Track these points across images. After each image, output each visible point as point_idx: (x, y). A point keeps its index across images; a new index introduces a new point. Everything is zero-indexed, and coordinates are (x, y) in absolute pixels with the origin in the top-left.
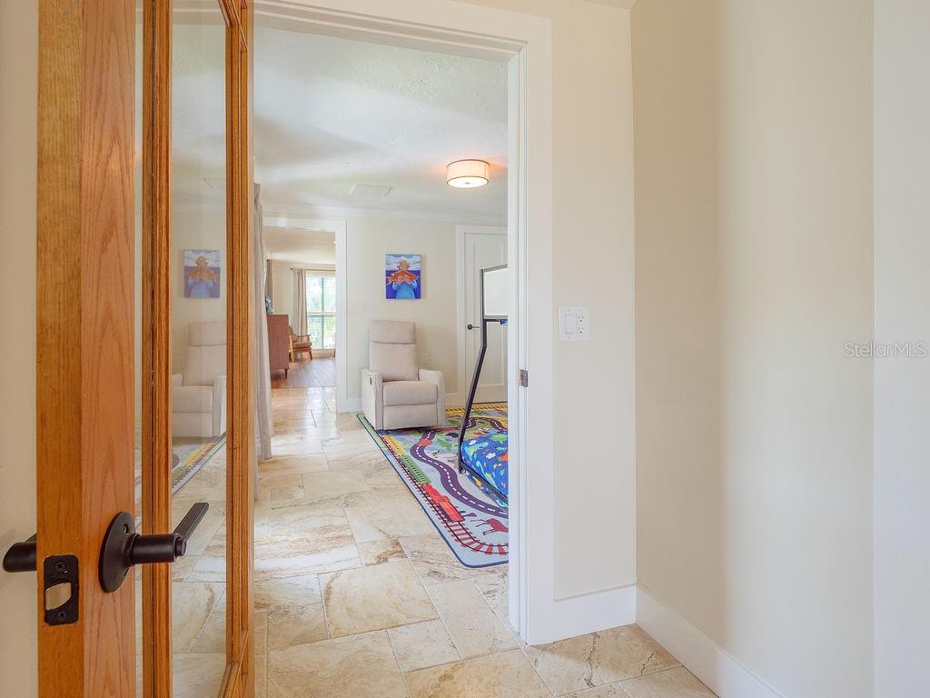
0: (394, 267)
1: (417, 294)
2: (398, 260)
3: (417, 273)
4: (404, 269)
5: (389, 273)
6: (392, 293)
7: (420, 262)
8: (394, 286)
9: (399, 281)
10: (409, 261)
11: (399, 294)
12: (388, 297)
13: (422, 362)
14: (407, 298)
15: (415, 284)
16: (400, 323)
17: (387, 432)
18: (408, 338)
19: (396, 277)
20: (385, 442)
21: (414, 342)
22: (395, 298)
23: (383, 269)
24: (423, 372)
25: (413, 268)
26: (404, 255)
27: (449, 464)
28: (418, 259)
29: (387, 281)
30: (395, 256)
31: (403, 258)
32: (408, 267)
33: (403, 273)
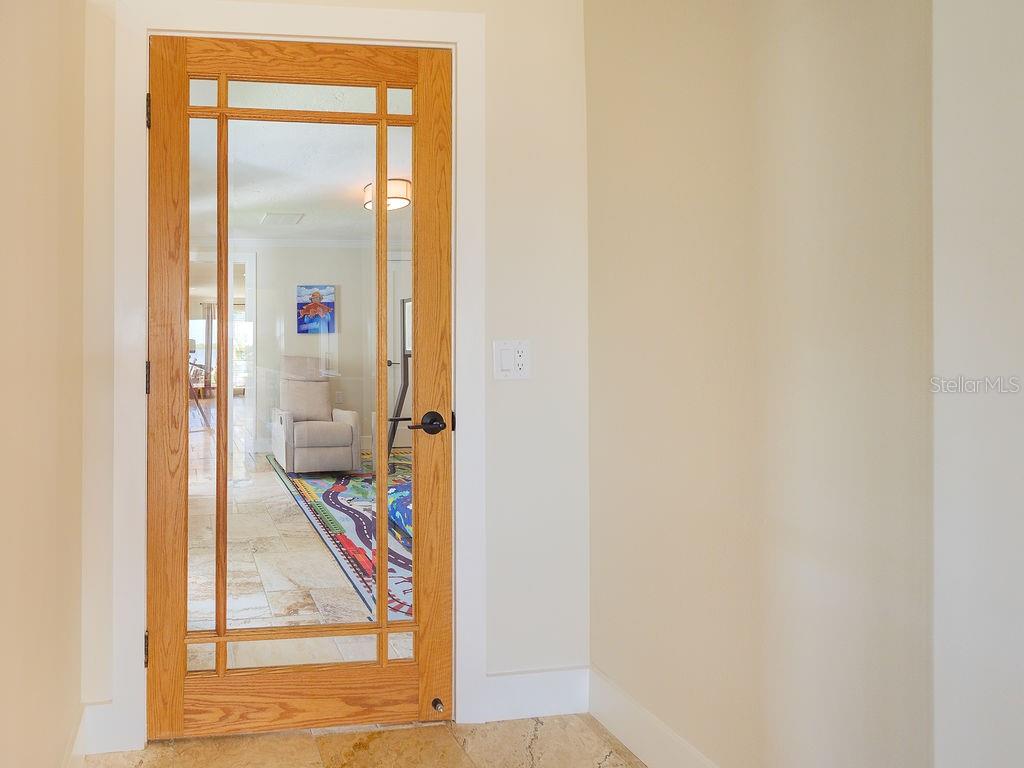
0: (306, 299)
1: (331, 328)
2: (310, 291)
3: (331, 305)
4: (316, 300)
5: (300, 306)
6: (303, 328)
7: (334, 293)
8: (306, 320)
9: (311, 315)
10: (322, 292)
12: (300, 331)
13: (336, 401)
15: (329, 318)
17: (299, 475)
19: (308, 310)
20: (296, 487)
21: (328, 378)
22: (308, 333)
23: (295, 302)
24: (337, 412)
25: (327, 299)
26: (317, 287)
27: (365, 513)
28: (332, 290)
29: (299, 314)
30: (306, 287)
31: (316, 290)
32: (321, 298)
33: (315, 306)
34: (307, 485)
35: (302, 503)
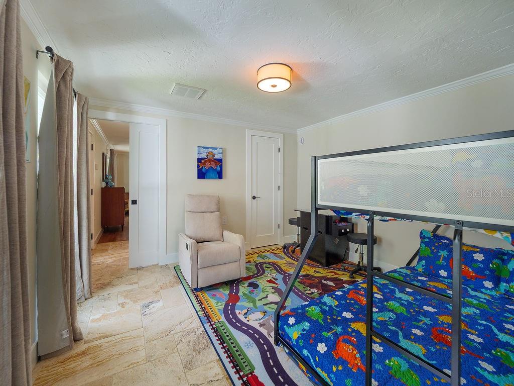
0: (204, 156)
1: (220, 175)
2: (207, 151)
3: (220, 161)
4: (210, 157)
5: (199, 160)
6: (202, 175)
7: (222, 153)
8: (203, 170)
9: (207, 166)
10: (215, 152)
11: (208, 175)
12: (199, 177)
13: (225, 225)
14: (212, 178)
15: (219, 169)
16: (208, 196)
17: (201, 289)
18: (214, 207)
19: (205, 163)
21: (218, 210)
22: (204, 178)
23: (196, 157)
25: (217, 157)
26: (211, 148)
28: (221, 151)
29: (198, 166)
30: (204, 148)
31: (210, 150)
32: (214, 156)
33: (210, 160)
34: (206, 296)
35: (207, 326)
